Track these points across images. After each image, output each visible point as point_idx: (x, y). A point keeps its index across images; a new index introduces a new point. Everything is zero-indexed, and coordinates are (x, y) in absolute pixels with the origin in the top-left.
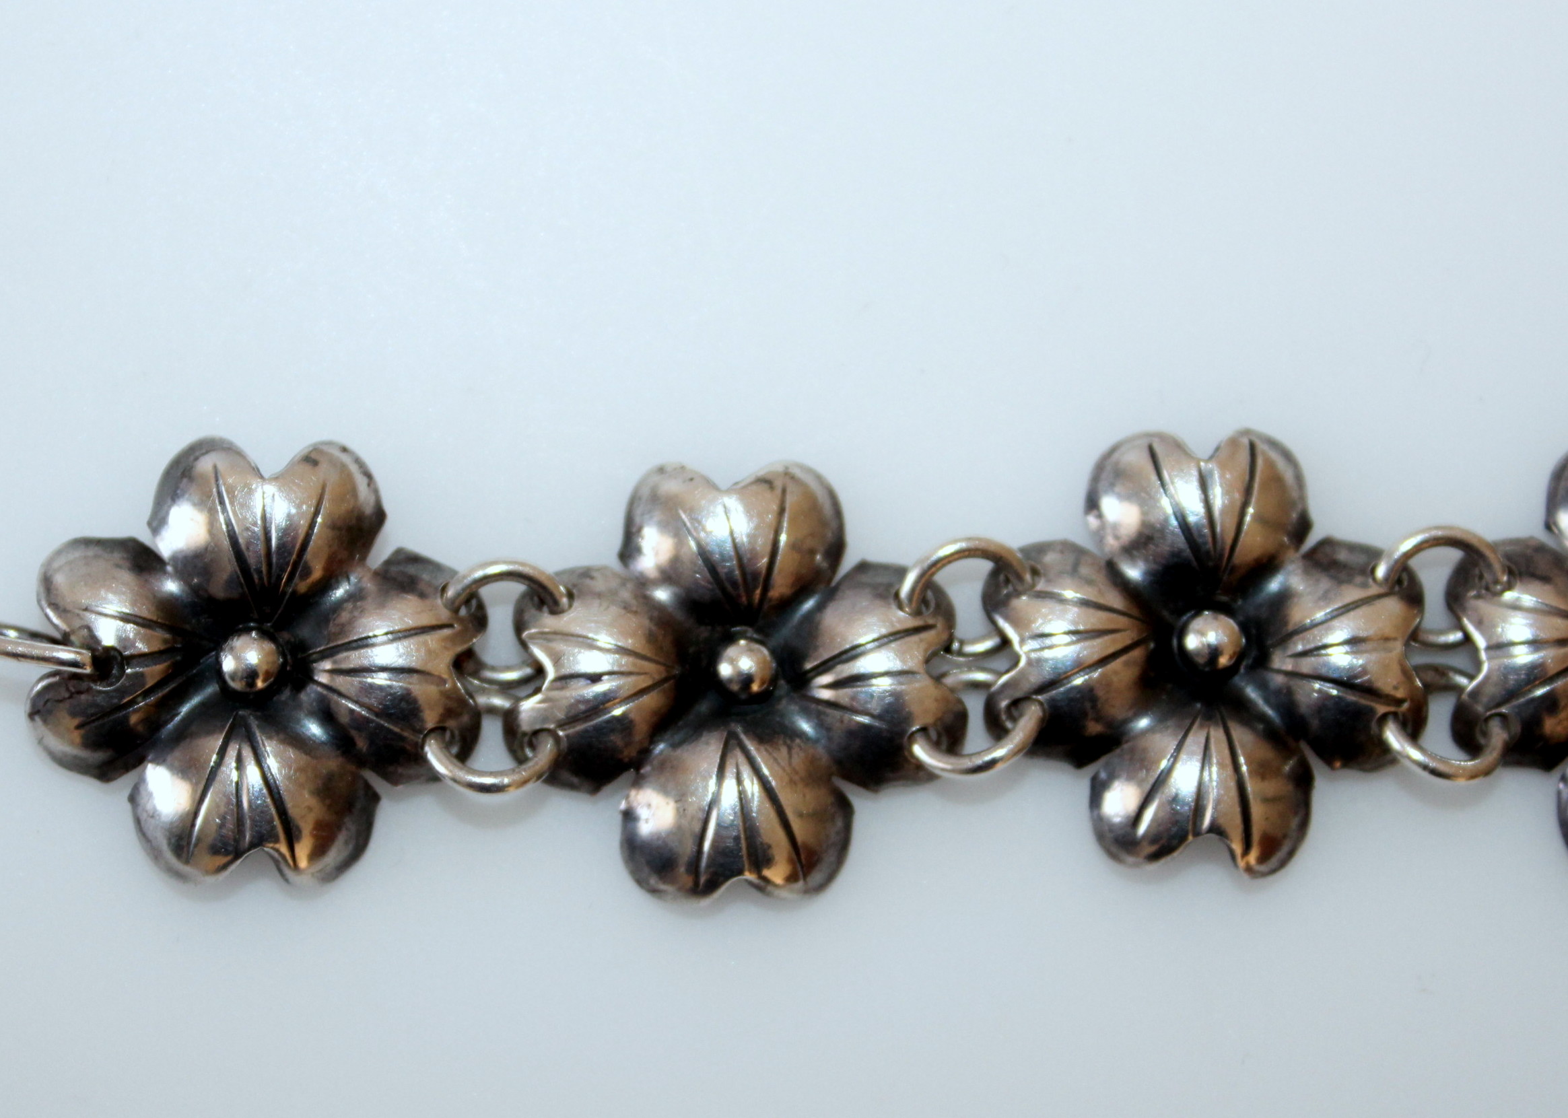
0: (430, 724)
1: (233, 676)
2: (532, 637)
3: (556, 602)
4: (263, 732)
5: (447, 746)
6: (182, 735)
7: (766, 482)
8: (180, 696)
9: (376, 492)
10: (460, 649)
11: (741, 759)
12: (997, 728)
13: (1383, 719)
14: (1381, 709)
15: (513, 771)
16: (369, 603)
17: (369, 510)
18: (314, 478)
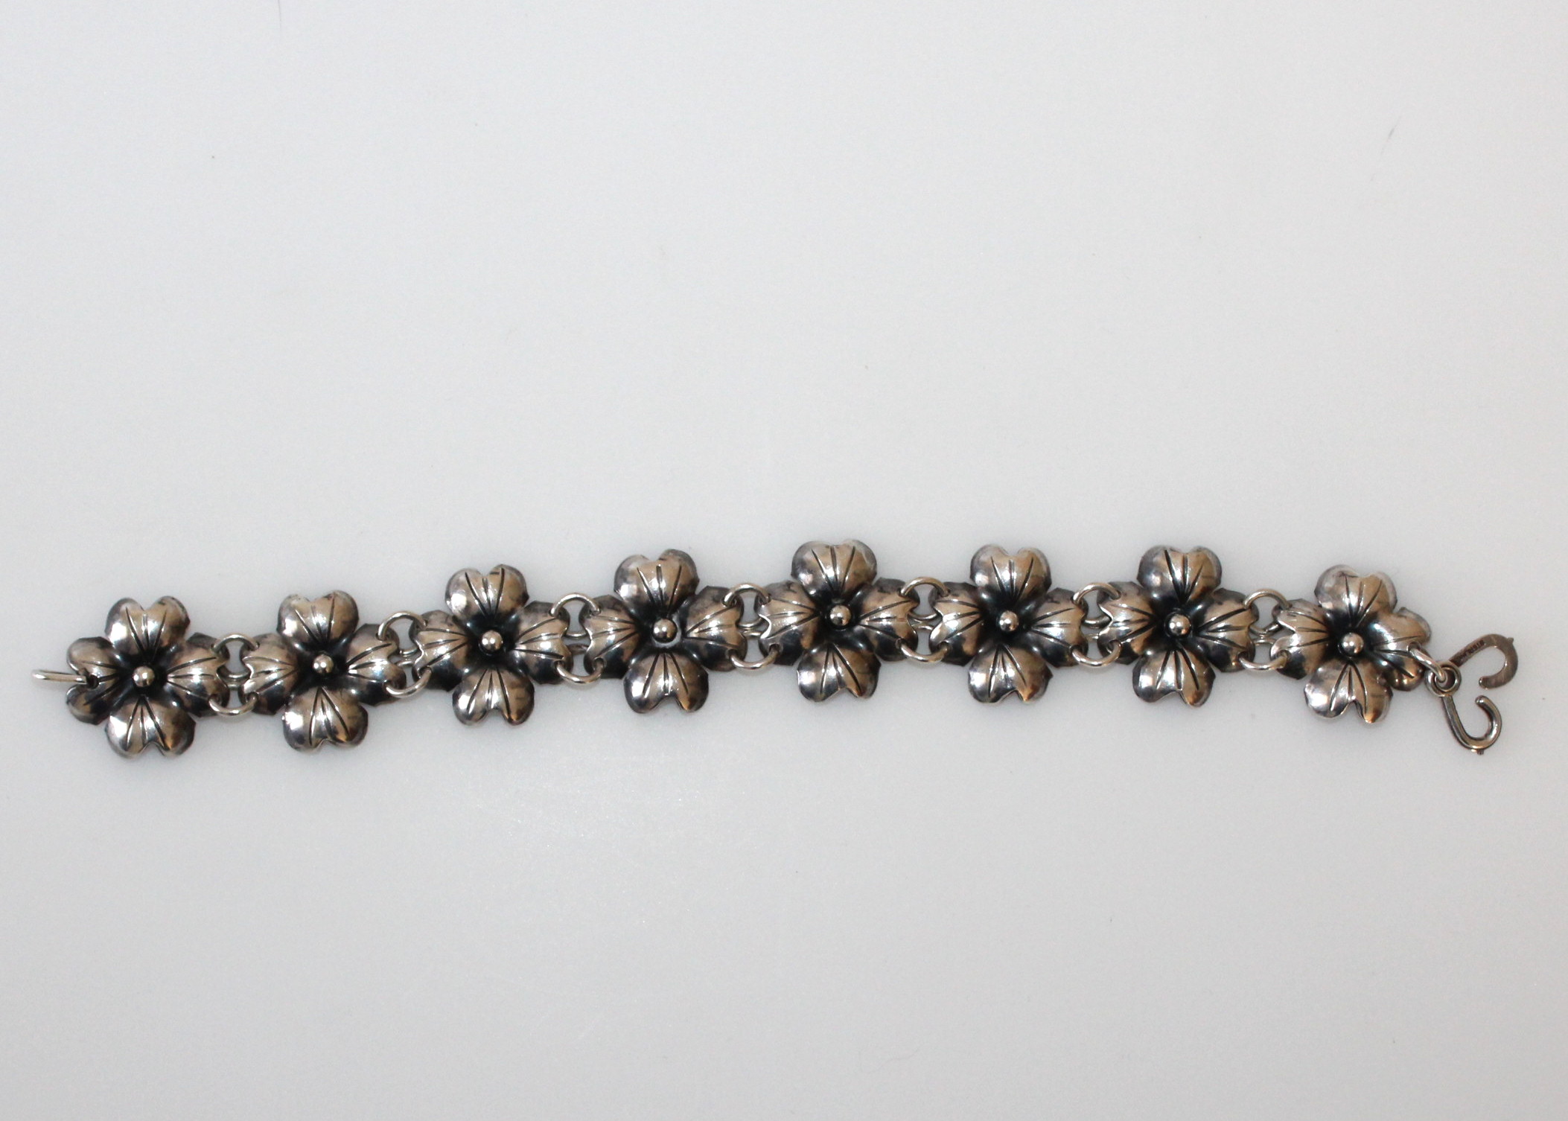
0: (210, 694)
1: (138, 682)
2: (246, 660)
3: (254, 647)
4: (151, 701)
5: (217, 702)
6: (121, 704)
7: (328, 597)
8: (120, 691)
9: (186, 613)
10: (219, 665)
11: (323, 697)
12: (416, 679)
13: (556, 664)
14: (555, 660)
15: (240, 707)
16: (186, 651)
17: (183, 619)
18: (162, 609)
